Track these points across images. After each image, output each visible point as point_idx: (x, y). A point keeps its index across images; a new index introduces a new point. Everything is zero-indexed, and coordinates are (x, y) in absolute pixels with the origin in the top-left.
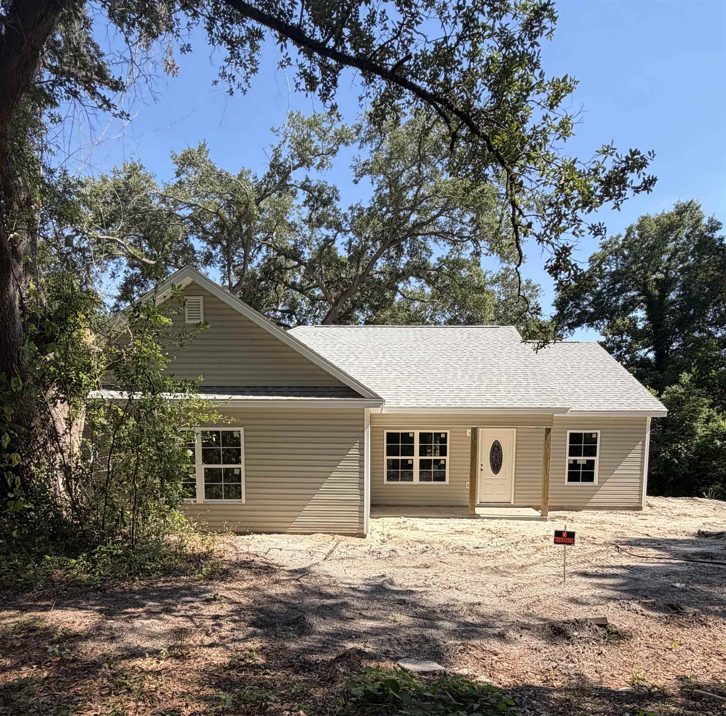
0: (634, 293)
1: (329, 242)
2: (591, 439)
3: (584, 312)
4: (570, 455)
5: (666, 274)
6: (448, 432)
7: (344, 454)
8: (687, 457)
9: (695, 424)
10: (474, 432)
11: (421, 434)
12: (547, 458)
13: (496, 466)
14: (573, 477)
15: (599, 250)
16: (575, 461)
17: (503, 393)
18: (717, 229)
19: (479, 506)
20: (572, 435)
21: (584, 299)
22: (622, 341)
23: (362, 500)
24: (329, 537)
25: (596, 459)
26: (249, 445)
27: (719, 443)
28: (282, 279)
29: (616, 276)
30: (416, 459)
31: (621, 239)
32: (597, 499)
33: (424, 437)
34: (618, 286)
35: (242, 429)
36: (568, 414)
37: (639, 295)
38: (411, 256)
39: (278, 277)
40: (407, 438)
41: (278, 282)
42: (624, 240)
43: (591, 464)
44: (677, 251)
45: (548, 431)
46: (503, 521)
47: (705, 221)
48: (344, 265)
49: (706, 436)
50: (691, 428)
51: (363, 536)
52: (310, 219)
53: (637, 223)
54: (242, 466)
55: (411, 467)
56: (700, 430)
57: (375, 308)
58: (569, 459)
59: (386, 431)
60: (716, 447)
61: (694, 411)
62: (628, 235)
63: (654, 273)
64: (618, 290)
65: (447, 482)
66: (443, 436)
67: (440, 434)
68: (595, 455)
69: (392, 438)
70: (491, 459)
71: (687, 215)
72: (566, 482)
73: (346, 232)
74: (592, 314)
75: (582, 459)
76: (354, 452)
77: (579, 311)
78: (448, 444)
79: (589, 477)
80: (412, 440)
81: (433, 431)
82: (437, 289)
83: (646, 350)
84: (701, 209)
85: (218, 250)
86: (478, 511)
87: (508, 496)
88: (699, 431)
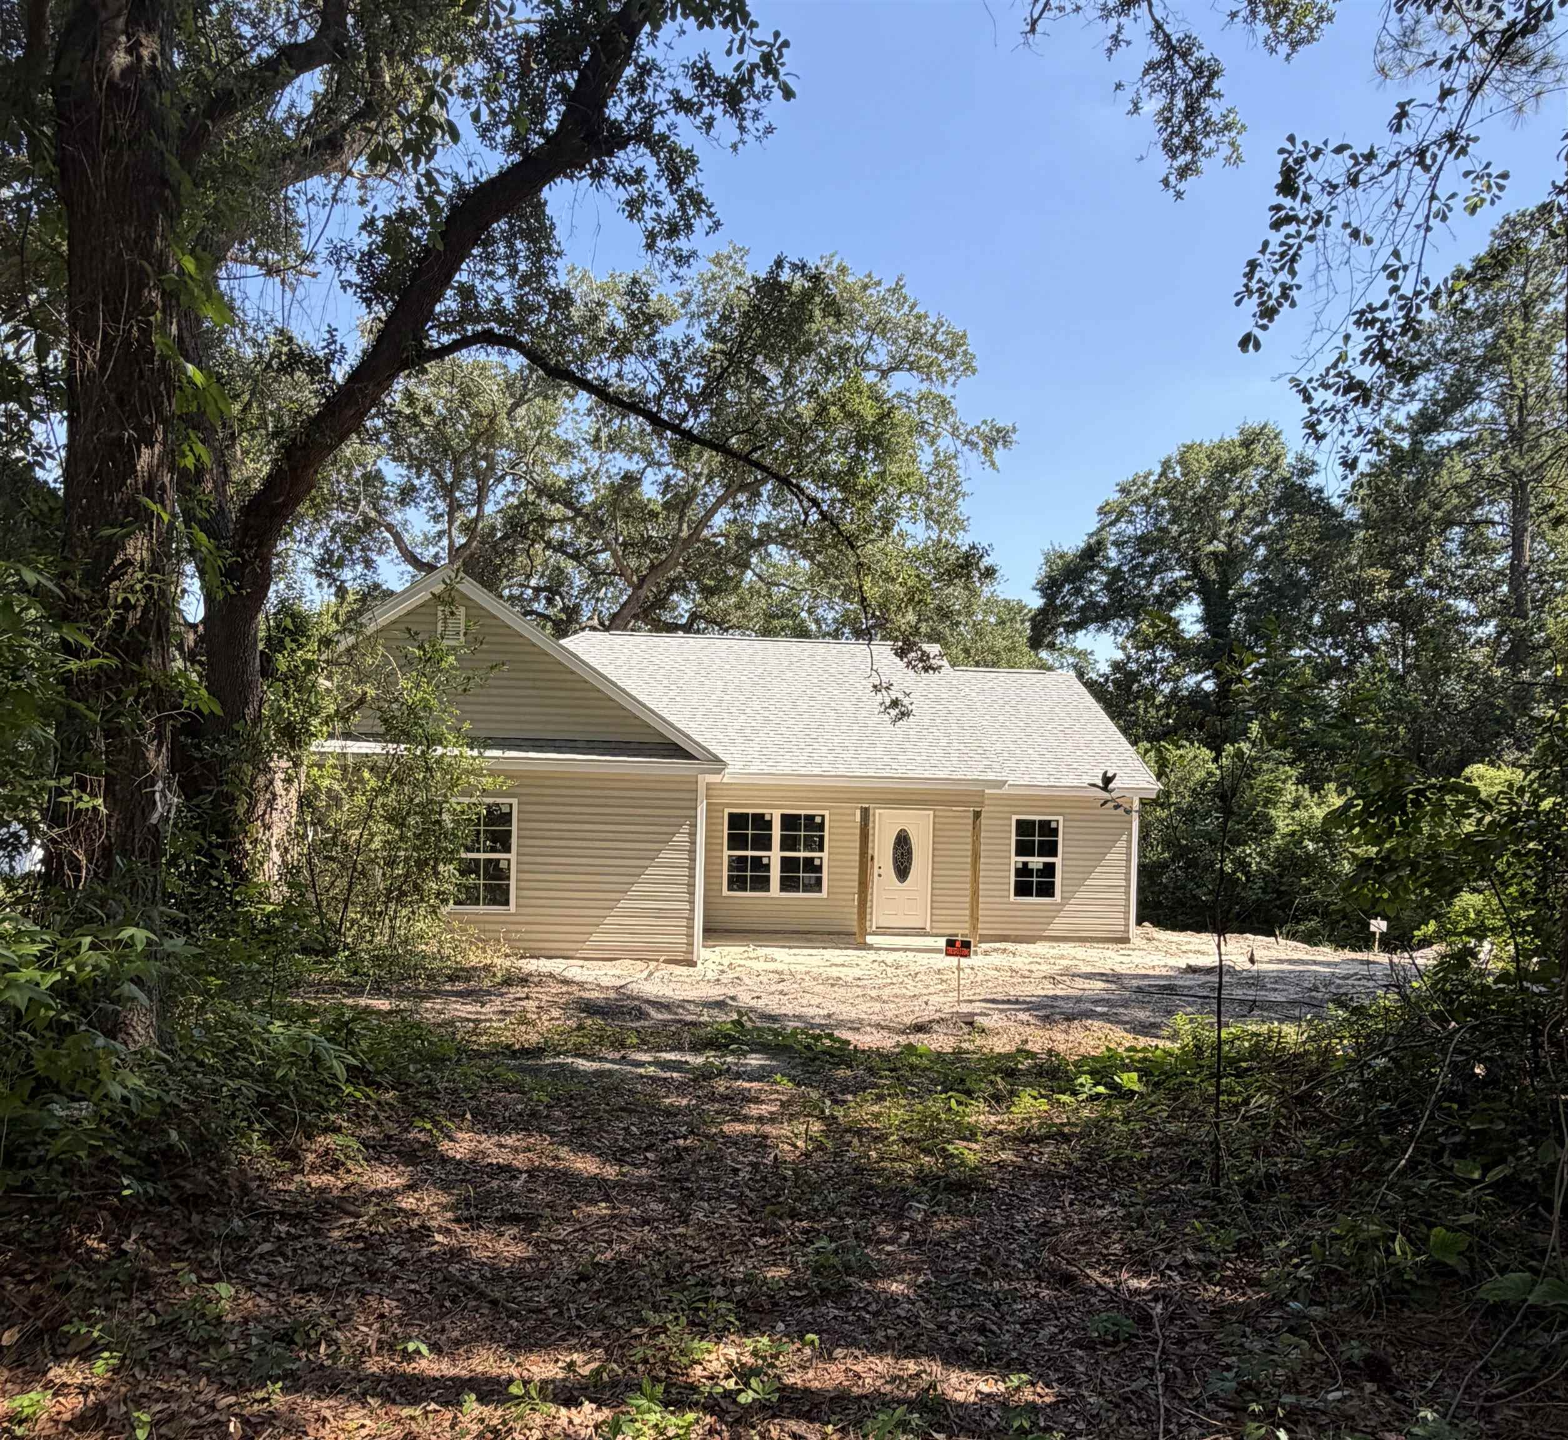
0: (1177, 574)
1: (631, 480)
2: (1048, 829)
3: (1092, 605)
4: (1018, 854)
5: (1229, 545)
6: (826, 813)
7: (666, 840)
8: (1260, 870)
9: (1273, 812)
10: (865, 812)
11: (783, 816)
12: (976, 856)
13: (902, 870)
14: (1022, 889)
15: (1115, 496)
16: (1025, 864)
17: (910, 755)
18: (1312, 472)
19: (874, 934)
20: (1019, 823)
21: (1092, 581)
22: (1156, 660)
23: (692, 910)
24: (640, 965)
25: (1057, 861)
26: (524, 825)
27: (1311, 846)
28: (542, 537)
29: (1145, 544)
30: (775, 856)
31: (1152, 478)
32: (1058, 926)
33: (789, 822)
34: (1150, 560)
35: (514, 801)
36: (1005, 790)
37: (1186, 578)
38: (775, 506)
39: (535, 532)
40: (760, 821)
41: (534, 541)
42: (1156, 482)
43: (1049, 869)
44: (1243, 507)
45: (977, 815)
46: (910, 954)
47: (1290, 459)
48: (654, 515)
49: (1293, 833)
50: (1267, 818)
51: (692, 964)
52: (597, 438)
53: (1176, 455)
54: (512, 856)
55: (767, 867)
56: (1283, 823)
57: (708, 592)
58: (1016, 861)
59: (727, 811)
60: (1307, 854)
61: (1270, 789)
62: (1163, 474)
63: (1210, 542)
64: (1151, 566)
65: (824, 894)
66: (818, 820)
67: (812, 817)
68: (1055, 855)
69: (737, 821)
70: (895, 860)
71: (1258, 448)
72: (1012, 898)
73: (660, 465)
74: (1104, 608)
75: (1036, 862)
76: (681, 838)
77: (1081, 602)
78: (826, 834)
79: (1047, 890)
80: (768, 825)
81: (803, 812)
82: (819, 565)
83: (1200, 677)
84: (1283, 438)
85: (424, 479)
86: (870, 939)
87: (920, 917)
88: (1280, 824)
